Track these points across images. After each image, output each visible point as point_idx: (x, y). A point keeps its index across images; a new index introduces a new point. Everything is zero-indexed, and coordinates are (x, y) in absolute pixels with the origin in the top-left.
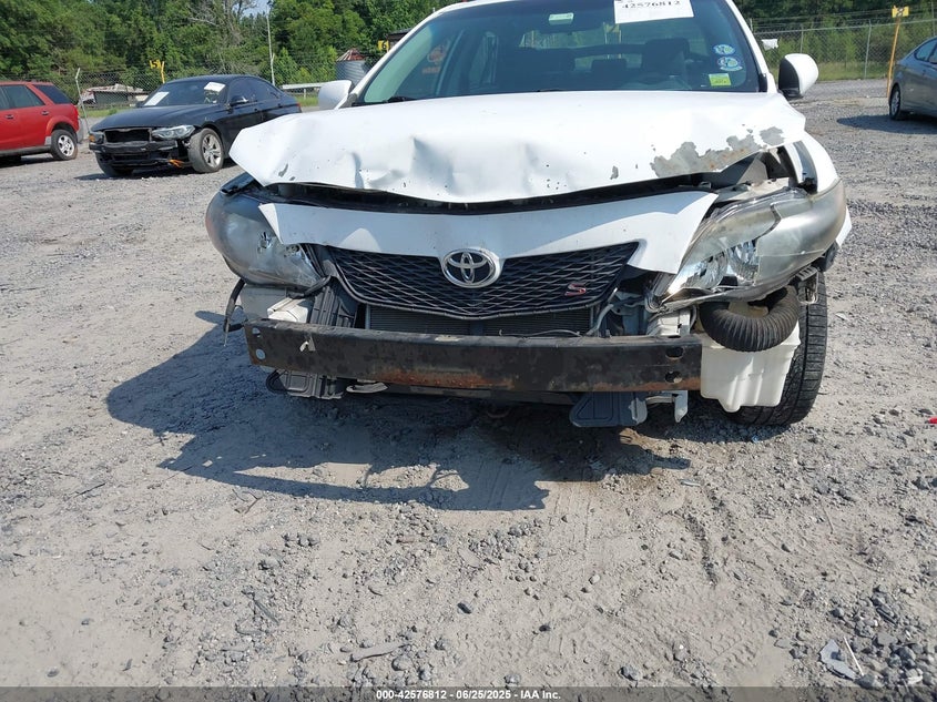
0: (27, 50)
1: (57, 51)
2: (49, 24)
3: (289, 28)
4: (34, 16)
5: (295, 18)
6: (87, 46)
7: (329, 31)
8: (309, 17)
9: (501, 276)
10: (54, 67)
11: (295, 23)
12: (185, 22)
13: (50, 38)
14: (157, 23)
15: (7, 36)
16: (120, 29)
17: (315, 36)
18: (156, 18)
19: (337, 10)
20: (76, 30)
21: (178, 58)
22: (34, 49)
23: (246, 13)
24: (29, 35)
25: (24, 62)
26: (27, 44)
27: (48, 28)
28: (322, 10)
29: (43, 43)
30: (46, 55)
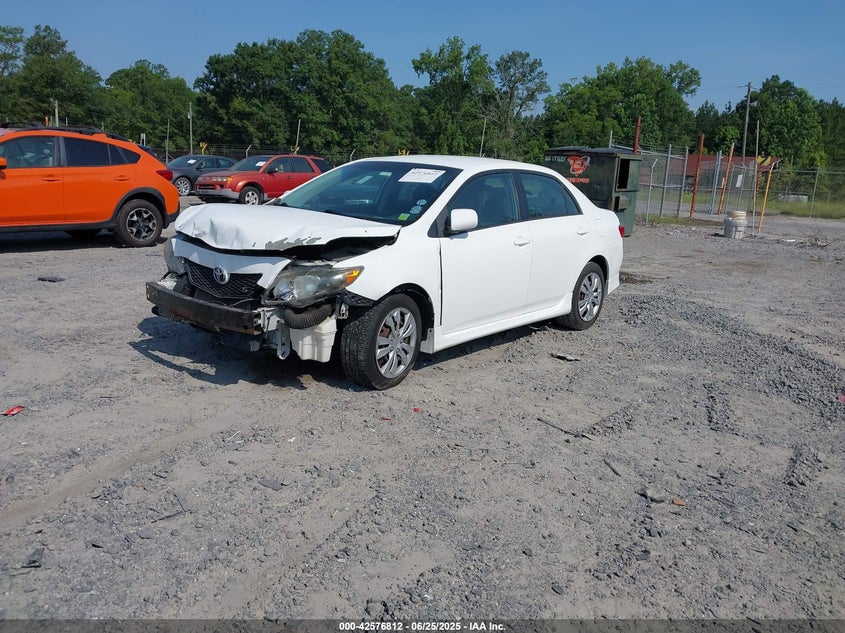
0: (357, 129)
1: (376, 131)
2: (375, 112)
3: (556, 127)
4: (367, 106)
5: (562, 121)
6: (398, 129)
7: (589, 134)
8: (575, 121)
9: (229, 281)
10: (370, 143)
11: (562, 125)
12: (475, 117)
13: (373, 121)
14: (453, 116)
15: (346, 119)
16: (426, 119)
17: (575, 137)
18: (454, 112)
19: (600, 118)
20: (393, 117)
21: (461, 144)
22: (361, 128)
23: (524, 115)
24: (359, 119)
25: (351, 138)
26: (357, 125)
27: (375, 115)
28: (586, 116)
29: (367, 124)
30: (367, 134)
